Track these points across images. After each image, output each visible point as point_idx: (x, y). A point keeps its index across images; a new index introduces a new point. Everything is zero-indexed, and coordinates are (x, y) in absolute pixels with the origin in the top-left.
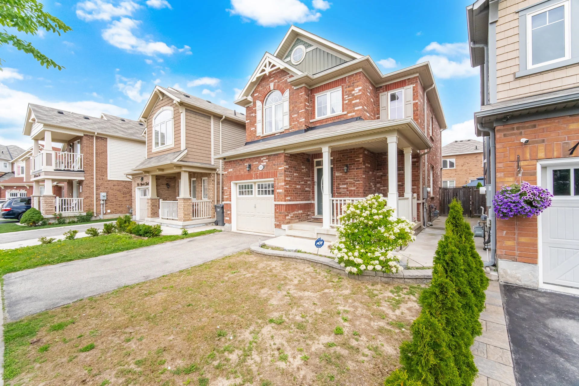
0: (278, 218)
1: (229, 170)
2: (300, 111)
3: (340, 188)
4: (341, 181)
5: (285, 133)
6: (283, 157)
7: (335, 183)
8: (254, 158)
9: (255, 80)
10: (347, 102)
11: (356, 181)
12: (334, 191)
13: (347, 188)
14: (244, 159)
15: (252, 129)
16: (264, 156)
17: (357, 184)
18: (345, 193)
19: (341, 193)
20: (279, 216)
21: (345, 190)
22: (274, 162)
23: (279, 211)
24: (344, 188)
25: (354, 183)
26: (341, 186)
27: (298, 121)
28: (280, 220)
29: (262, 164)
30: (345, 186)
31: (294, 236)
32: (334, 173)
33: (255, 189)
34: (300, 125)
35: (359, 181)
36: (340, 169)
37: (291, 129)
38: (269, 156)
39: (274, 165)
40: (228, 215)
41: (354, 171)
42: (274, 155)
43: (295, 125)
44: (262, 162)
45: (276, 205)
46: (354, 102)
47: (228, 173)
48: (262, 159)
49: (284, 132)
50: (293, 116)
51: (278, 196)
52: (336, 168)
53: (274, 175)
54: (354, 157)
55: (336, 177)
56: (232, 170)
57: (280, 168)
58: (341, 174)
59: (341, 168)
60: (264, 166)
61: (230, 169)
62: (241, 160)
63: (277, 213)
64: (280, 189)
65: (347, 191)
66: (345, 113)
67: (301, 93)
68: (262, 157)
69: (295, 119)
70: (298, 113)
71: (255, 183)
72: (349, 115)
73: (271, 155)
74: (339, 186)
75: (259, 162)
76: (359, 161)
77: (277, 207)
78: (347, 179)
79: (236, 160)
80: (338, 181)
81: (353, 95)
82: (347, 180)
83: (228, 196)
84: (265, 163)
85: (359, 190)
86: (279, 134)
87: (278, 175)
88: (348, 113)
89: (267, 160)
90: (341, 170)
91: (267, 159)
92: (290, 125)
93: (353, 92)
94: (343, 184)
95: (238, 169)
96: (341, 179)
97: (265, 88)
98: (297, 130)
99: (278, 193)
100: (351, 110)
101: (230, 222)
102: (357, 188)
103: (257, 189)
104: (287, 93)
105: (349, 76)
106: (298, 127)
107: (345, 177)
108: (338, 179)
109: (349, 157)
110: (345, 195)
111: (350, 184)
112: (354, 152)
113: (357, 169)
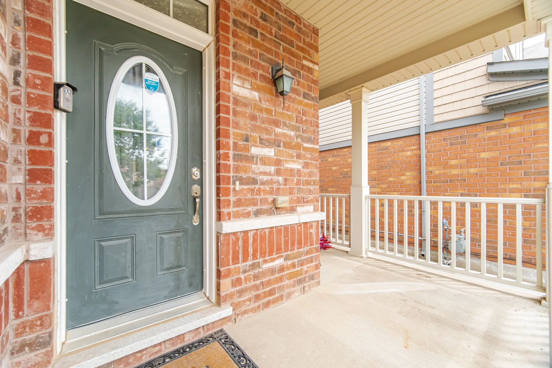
3: (251, 159)
4: (255, 128)
7: (231, 130)
12: (227, 168)
13: (278, 163)
17: (305, 149)
18: (271, 182)
19: (254, 181)
21: (272, 169)
24: (264, 160)
25: (298, 146)
26: (255, 151)
30: (270, 152)
32: (227, 76)
36: (252, 69)
41: (300, 103)
52: (235, 57)
54: (298, 48)
55: (236, 102)
58: (256, 95)
59: (257, 65)
65: (278, 172)
74: (247, 149)
78: (276, 123)
80: (242, 121)
82: (278, 130)
85: (310, 174)
90: (254, 75)
94: (263, 143)
96: (253, 118)
107: (269, 111)
108: (243, 114)
109: (283, 39)
110: (271, 193)
111: (286, 145)
112: (299, 29)
113: (305, 96)
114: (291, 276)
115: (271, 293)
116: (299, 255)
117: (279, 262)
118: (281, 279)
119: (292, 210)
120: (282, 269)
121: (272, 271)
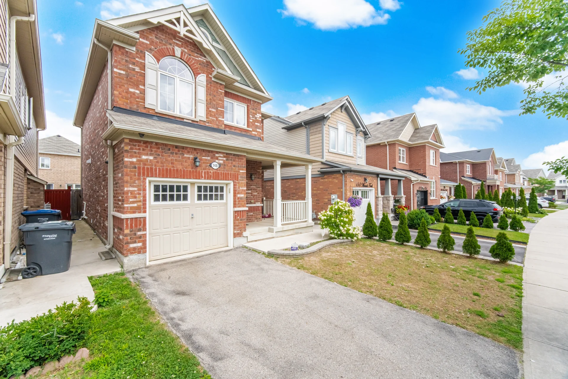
0: (237, 226)
1: (144, 157)
2: (219, 109)
5: (199, 124)
6: (244, 160)
8: (204, 150)
9: (155, 21)
10: (251, 121)
11: (258, 188)
13: (252, 193)
14: (183, 148)
15: (131, 90)
16: (220, 152)
17: (258, 190)
18: (250, 197)
20: (240, 223)
21: (250, 195)
22: (234, 163)
23: (240, 218)
24: (249, 193)
25: (256, 189)
27: (217, 118)
28: (241, 228)
29: (217, 161)
30: (250, 191)
31: (256, 241)
33: (192, 193)
34: (219, 123)
35: (259, 188)
37: (208, 123)
38: (227, 154)
39: (234, 166)
40: (140, 237)
41: (256, 180)
42: (234, 155)
43: (213, 120)
44: (217, 159)
45: (235, 212)
46: (256, 124)
47: (138, 161)
48: (217, 155)
49: (197, 122)
50: (210, 109)
51: (239, 201)
53: (235, 178)
54: (256, 168)
56: (151, 158)
57: (241, 171)
60: (220, 165)
61: (147, 155)
62: (177, 147)
63: (238, 220)
64: (241, 193)
65: (252, 195)
66: (251, 130)
67: (221, 89)
68: (217, 152)
69: (213, 114)
70: (217, 109)
71: (193, 184)
72: (253, 133)
73: (231, 154)
75: (212, 158)
76: (259, 172)
77: (238, 214)
78: (251, 186)
79: (166, 145)
81: (256, 118)
83: (140, 204)
84: (221, 162)
85: (259, 196)
86: (190, 122)
87: (239, 178)
88: (253, 131)
89: (225, 159)
91: (224, 157)
92: (207, 118)
93: (256, 116)
95: (170, 159)
97: (165, 45)
98: (215, 127)
99: (238, 198)
100: (254, 129)
101: (142, 250)
102: (258, 193)
103: (196, 193)
104: (202, 78)
105: (253, 101)
106: (217, 125)
107: (250, 183)
109: (253, 168)
110: (250, 199)
111: (253, 190)
112: (257, 164)
113: (258, 178)
114: (254, 217)
115: (250, 220)
116: (256, 213)
117: (252, 214)
118: (252, 217)
119: (255, 203)
120: (252, 215)
121: (250, 215)
